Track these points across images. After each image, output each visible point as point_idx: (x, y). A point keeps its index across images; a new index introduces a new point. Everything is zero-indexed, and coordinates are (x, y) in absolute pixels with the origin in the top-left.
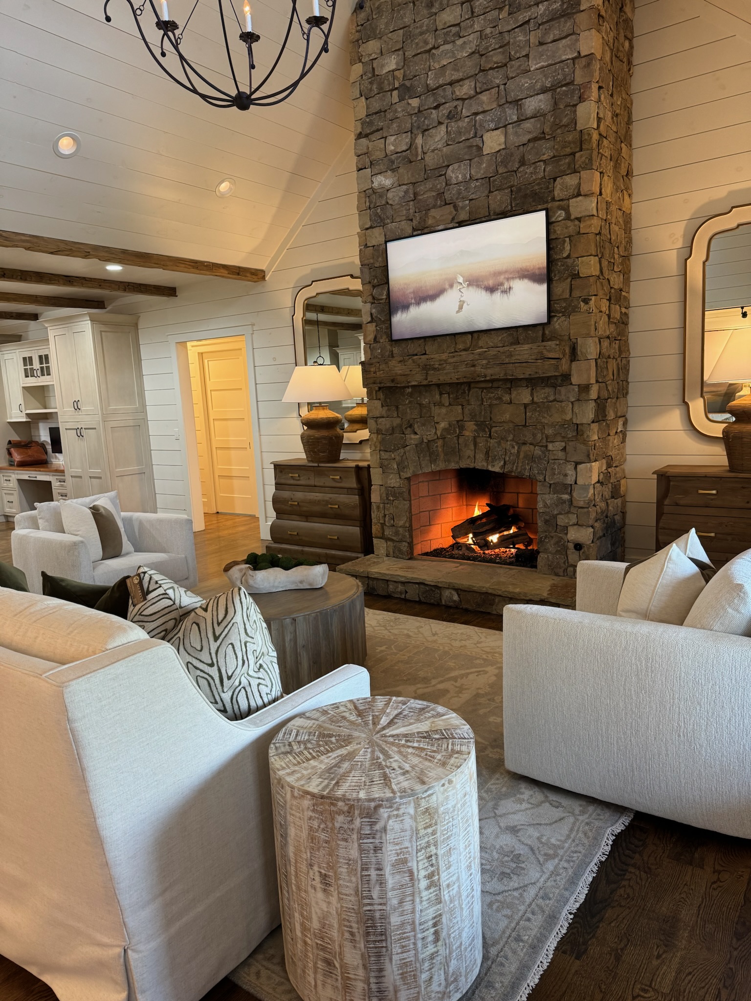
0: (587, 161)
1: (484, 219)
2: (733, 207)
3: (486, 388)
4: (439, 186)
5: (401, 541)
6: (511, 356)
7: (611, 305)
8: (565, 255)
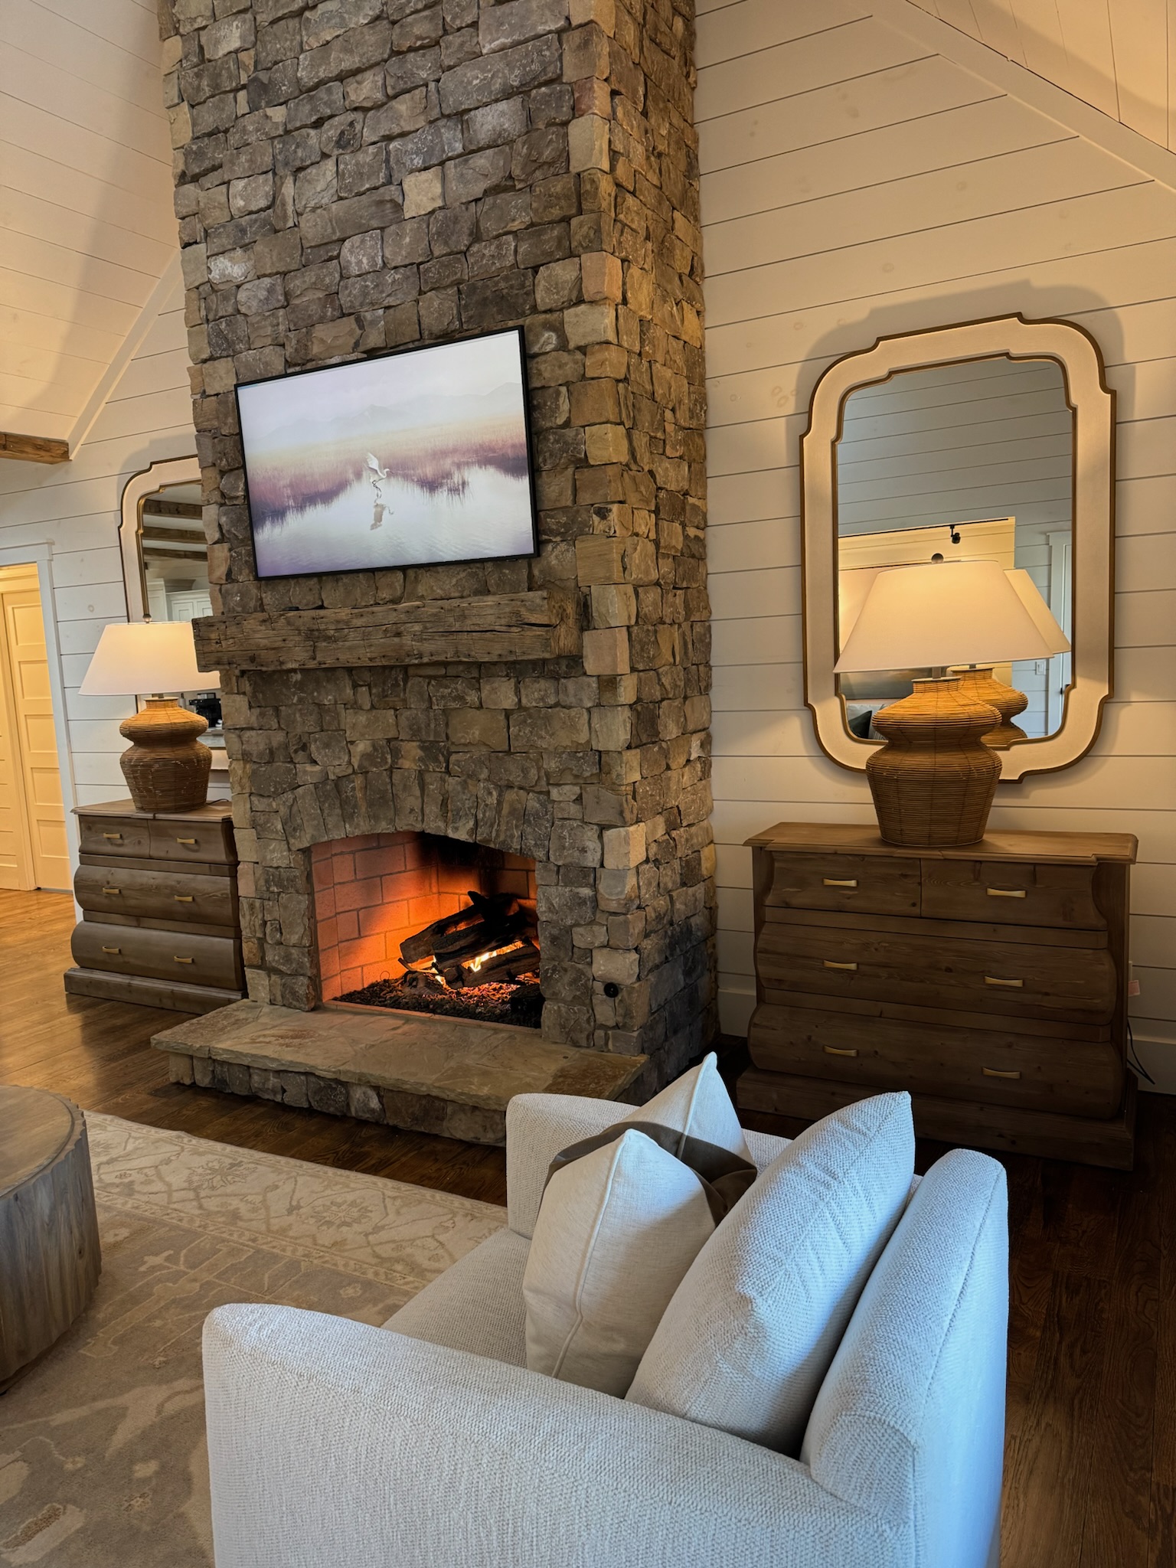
0: (592, 234)
1: (411, 346)
2: (880, 339)
3: (435, 677)
4: (327, 280)
5: (295, 974)
6: (463, 617)
7: (660, 522)
8: (560, 421)
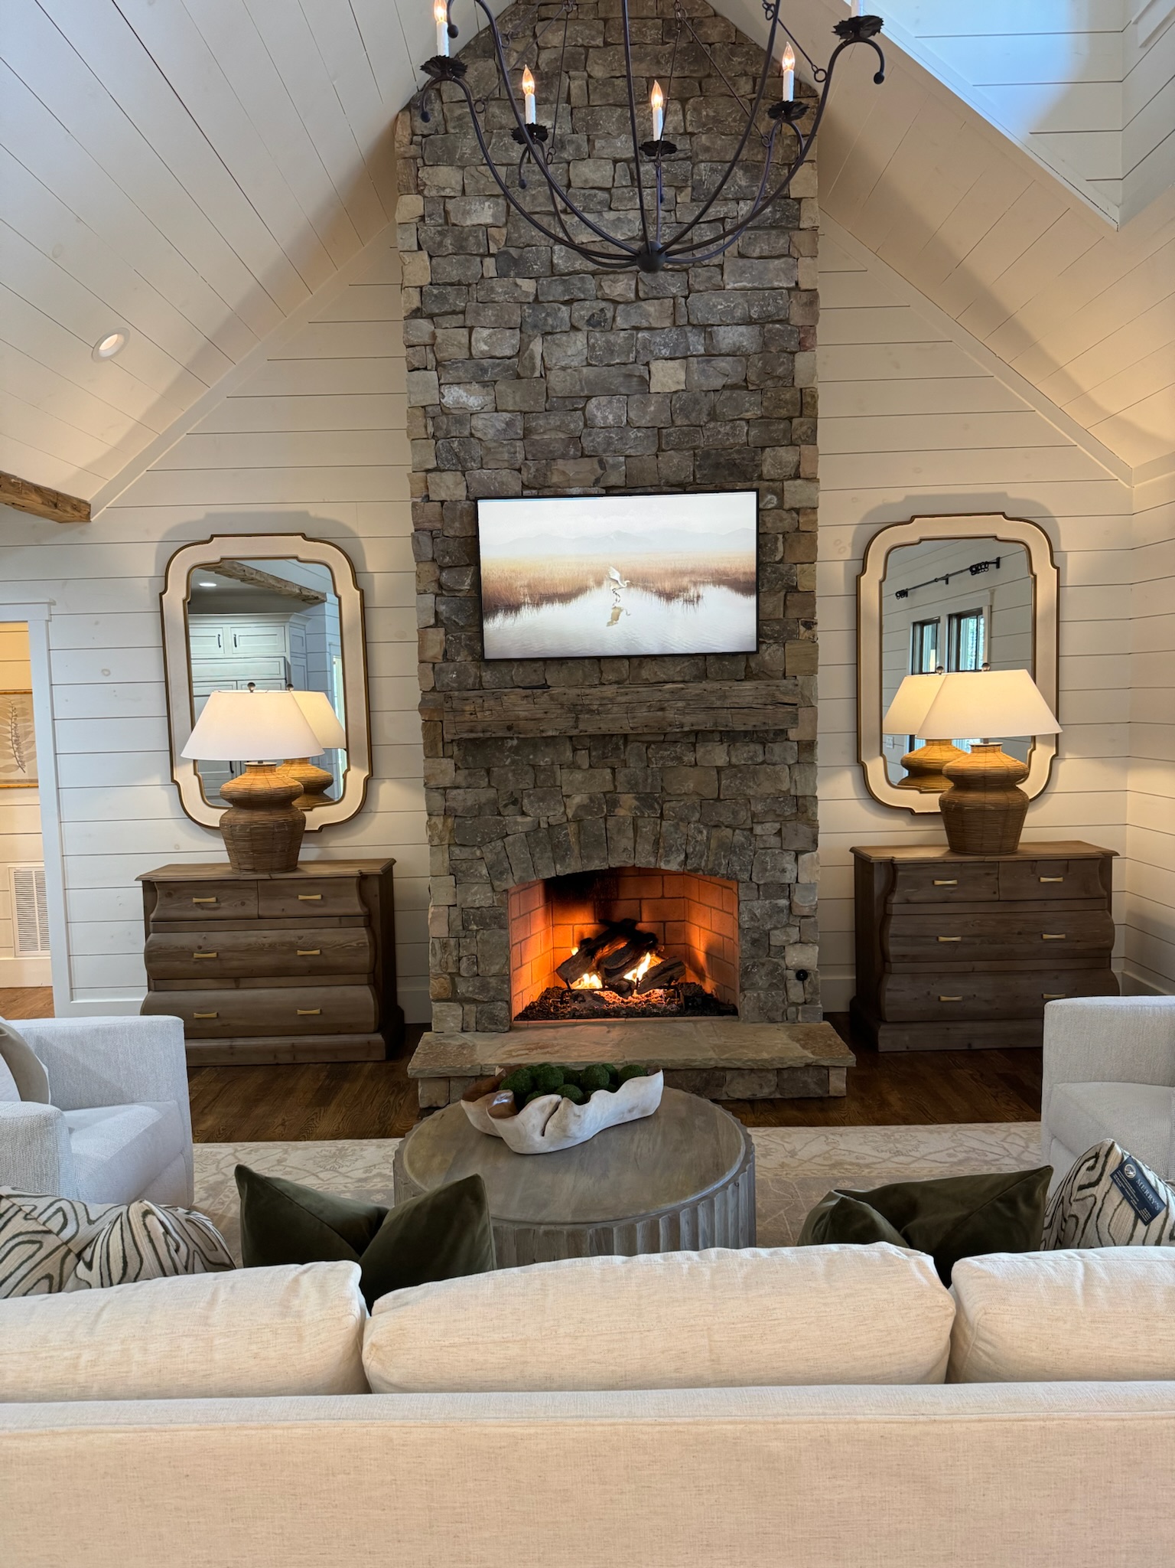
0: (809, 432)
1: (650, 490)
2: (916, 517)
3: (654, 742)
4: (572, 426)
5: (493, 1000)
6: (724, 697)
8: (778, 558)
